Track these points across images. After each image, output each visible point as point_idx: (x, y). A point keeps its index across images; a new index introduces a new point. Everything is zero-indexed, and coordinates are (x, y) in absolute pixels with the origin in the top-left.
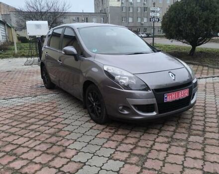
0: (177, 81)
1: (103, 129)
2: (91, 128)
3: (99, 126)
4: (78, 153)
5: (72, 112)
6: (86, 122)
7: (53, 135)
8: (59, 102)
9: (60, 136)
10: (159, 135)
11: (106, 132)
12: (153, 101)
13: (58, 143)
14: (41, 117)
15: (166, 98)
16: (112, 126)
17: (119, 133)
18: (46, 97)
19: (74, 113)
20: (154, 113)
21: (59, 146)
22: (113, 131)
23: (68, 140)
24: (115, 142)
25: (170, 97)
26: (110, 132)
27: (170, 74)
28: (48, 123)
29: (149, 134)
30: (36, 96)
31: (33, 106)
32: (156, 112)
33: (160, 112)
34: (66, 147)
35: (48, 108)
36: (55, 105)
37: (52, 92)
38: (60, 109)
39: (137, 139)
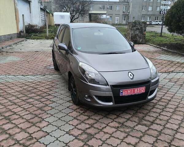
1: (76, 109)
2: (68, 107)
3: (75, 106)
4: (48, 125)
6: (68, 101)
7: (40, 109)
9: (44, 111)
10: (114, 120)
11: (77, 112)
13: (40, 116)
14: (39, 93)
16: (83, 108)
17: (86, 114)
18: (51, 77)
19: (63, 93)
21: (39, 117)
22: (82, 112)
23: (48, 114)
24: (79, 121)
26: (79, 112)
30: (45, 75)
31: (38, 83)
34: (43, 119)
35: (48, 87)
36: (53, 85)
38: (56, 88)
39: (96, 121)
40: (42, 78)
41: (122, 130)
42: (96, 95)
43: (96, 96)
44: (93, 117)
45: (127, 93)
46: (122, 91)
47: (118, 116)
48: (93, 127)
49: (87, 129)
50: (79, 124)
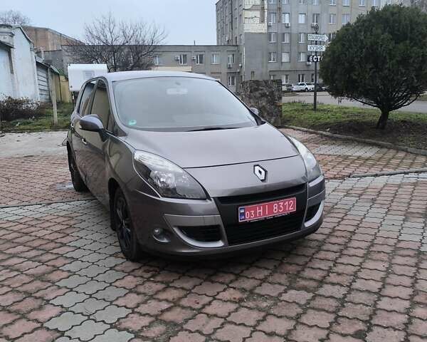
0: (269, 182)
1: (133, 270)
2: (111, 269)
3: (129, 263)
4: (62, 313)
5: (96, 237)
6: (111, 256)
7: (40, 277)
8: (83, 218)
9: (49, 281)
10: (230, 285)
11: (135, 277)
12: (216, 219)
13: (38, 295)
14: (36, 243)
15: (244, 214)
16: (151, 266)
17: (159, 278)
18: (65, 207)
19: (97, 239)
20: (220, 244)
21: (36, 298)
22: (149, 275)
23: (59, 288)
24: (140, 296)
25: (251, 214)
26: (142, 277)
27: (257, 168)
28: (42, 255)
29: (213, 282)
30: (50, 204)
31: (33, 223)
32: (223, 241)
33: (231, 241)
34: (48, 301)
35: (58, 228)
36: (72, 222)
37: (80, 197)
38: (79, 229)
39: (185, 292)
40: (43, 209)
41: (251, 304)
42: (180, 225)
43: (181, 229)
44: (177, 284)
45: (256, 216)
46: (242, 211)
47: (238, 276)
48: (179, 306)
49: (163, 311)
50: (143, 303)
